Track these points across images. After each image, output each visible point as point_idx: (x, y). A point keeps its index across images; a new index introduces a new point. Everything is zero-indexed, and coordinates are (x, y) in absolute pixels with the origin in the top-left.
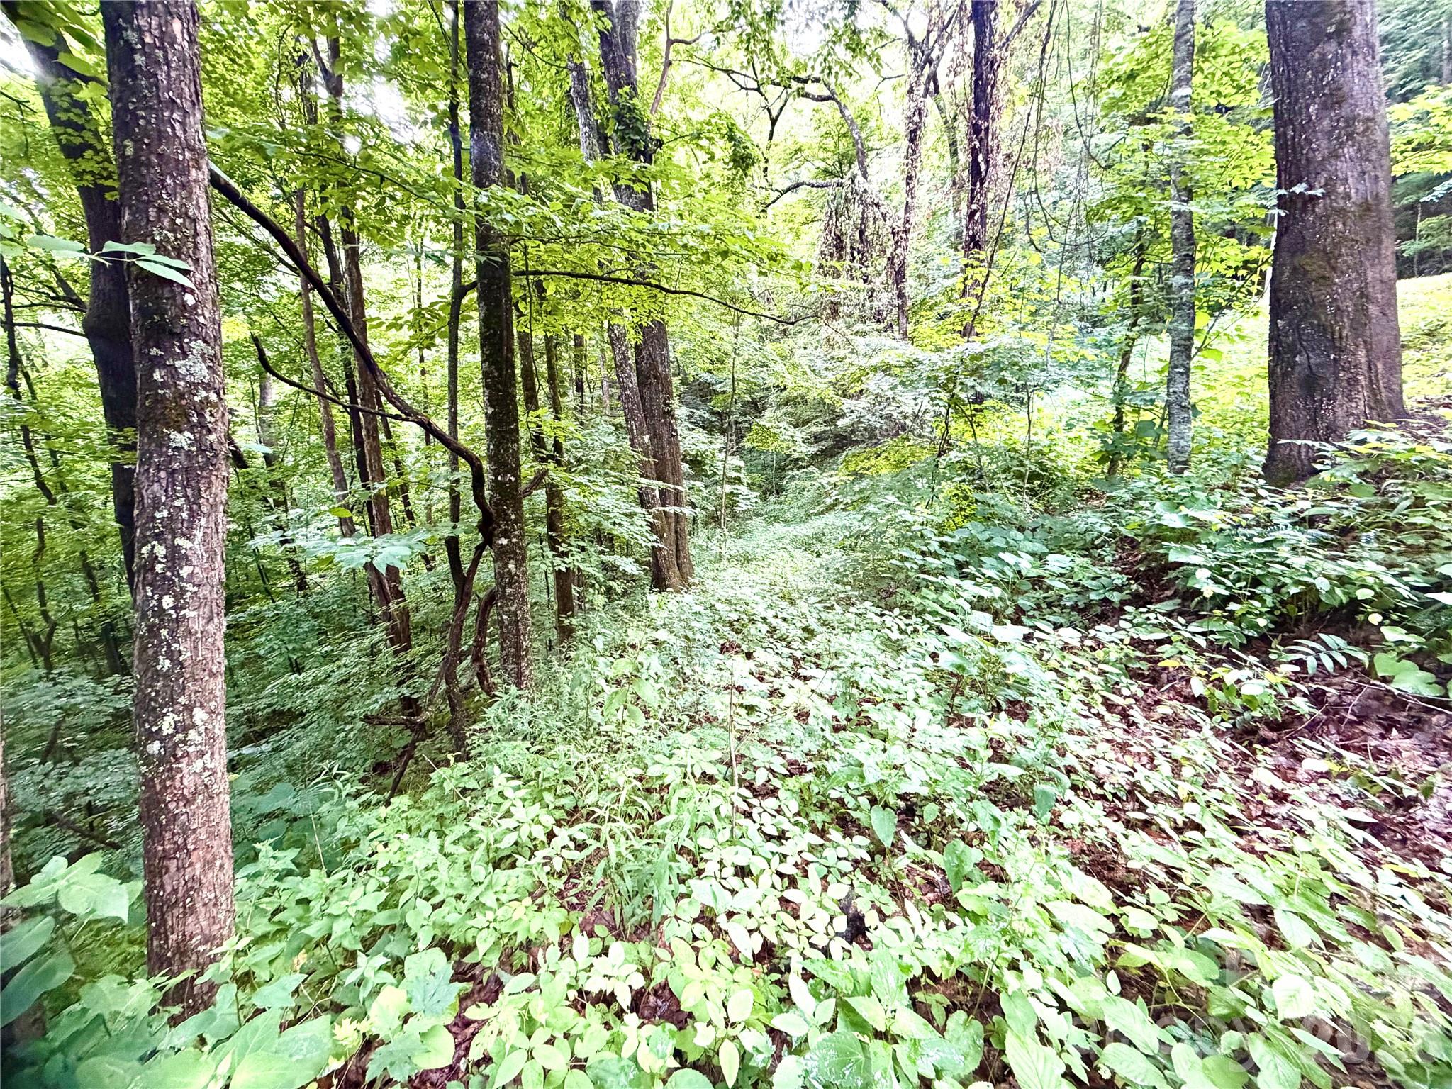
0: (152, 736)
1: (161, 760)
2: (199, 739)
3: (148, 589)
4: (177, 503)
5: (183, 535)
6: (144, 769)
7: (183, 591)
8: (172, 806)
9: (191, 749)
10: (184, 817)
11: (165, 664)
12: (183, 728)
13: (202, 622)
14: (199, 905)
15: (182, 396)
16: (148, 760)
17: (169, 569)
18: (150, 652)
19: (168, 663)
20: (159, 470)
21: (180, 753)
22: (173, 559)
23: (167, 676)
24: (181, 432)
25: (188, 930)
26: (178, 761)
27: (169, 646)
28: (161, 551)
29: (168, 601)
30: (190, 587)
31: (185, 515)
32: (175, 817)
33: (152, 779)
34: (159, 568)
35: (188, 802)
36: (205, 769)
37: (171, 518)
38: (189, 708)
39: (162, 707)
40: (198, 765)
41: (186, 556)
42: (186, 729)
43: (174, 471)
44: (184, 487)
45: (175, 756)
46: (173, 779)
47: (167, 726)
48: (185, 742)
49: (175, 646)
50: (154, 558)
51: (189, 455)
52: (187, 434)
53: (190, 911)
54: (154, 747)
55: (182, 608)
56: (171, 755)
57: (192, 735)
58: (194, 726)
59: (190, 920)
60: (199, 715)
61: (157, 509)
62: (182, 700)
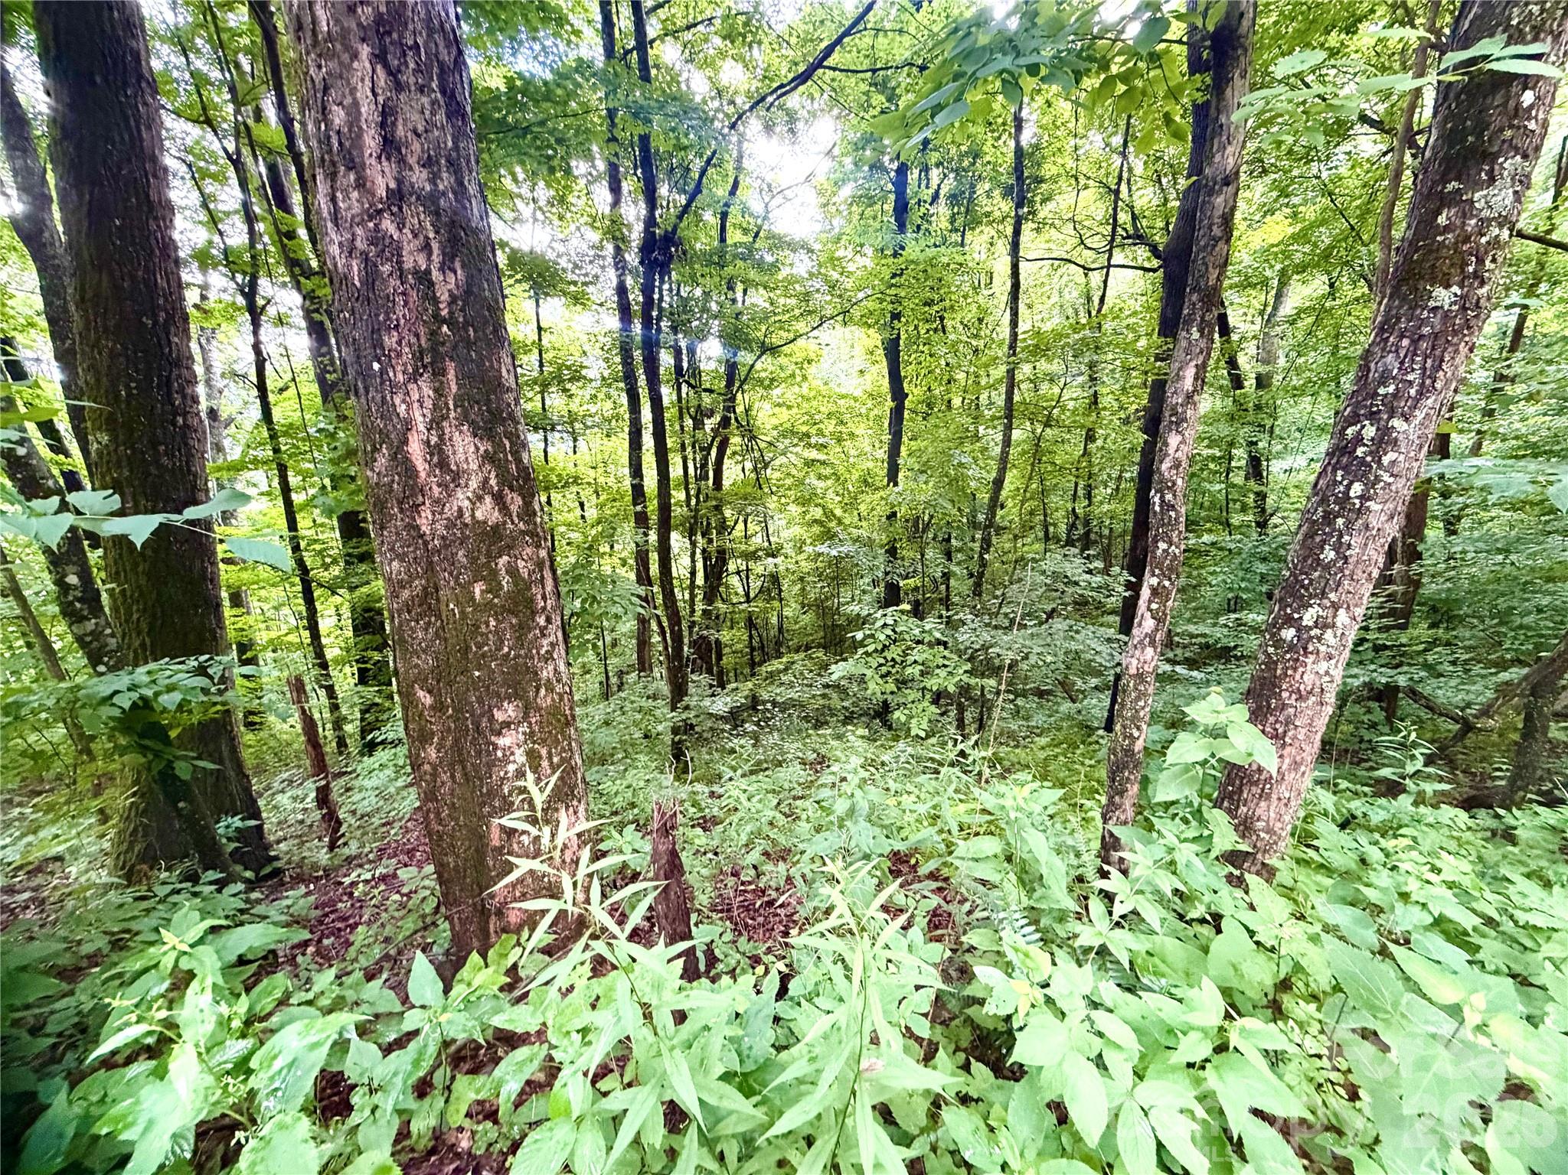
0: (1289, 621)
1: (1292, 648)
2: (1332, 641)
3: (1340, 473)
4: (1410, 377)
5: (1403, 415)
6: (1271, 650)
7: (1378, 479)
8: (1285, 695)
9: (1323, 649)
10: (1291, 711)
11: (1329, 554)
12: (1323, 624)
13: (1383, 518)
14: (1274, 796)
15: (1467, 239)
16: (1278, 643)
17: (1371, 453)
18: (1318, 539)
19: (1332, 555)
20: (1402, 337)
21: (1311, 648)
22: (1381, 441)
23: (1327, 567)
24: (1447, 286)
25: (1258, 812)
26: (1306, 653)
27: (1341, 536)
28: (1370, 431)
29: (1357, 489)
30: (1386, 477)
31: (1413, 392)
32: (1284, 707)
33: (1276, 663)
34: (1360, 451)
35: (1300, 698)
36: (1327, 673)
37: (1395, 395)
38: (1336, 607)
39: (1311, 597)
40: (1323, 666)
41: (1396, 440)
42: (1325, 626)
43: (1422, 337)
44: (1426, 357)
45: (1305, 649)
46: (1295, 669)
47: (1308, 617)
48: (1319, 639)
49: (1346, 538)
50: (1359, 439)
51: (1446, 315)
52: (1455, 289)
53: (1264, 796)
54: (1289, 634)
55: (1369, 499)
56: (1301, 647)
57: (1329, 635)
58: (1334, 626)
59: (1263, 804)
60: (1342, 617)
61: (1384, 383)
62: (1333, 596)
